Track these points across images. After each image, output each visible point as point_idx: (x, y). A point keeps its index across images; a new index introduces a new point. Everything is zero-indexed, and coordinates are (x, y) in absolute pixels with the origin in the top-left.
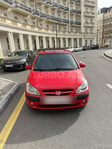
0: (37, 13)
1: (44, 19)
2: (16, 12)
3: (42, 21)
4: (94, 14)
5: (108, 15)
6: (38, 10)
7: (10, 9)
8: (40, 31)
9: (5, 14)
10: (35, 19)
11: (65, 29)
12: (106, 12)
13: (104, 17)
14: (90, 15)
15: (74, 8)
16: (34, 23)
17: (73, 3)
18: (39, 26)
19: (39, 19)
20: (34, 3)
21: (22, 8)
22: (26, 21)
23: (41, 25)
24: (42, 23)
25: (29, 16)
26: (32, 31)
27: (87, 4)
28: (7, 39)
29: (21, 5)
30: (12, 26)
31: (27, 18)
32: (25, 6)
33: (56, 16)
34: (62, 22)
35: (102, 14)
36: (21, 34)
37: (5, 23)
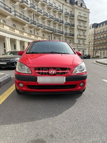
0: (35, 23)
1: (40, 29)
2: (15, 20)
3: (39, 30)
4: (86, 27)
5: (98, 29)
6: (35, 20)
7: (9, 17)
8: (36, 39)
9: (4, 21)
10: (32, 28)
11: (60, 39)
12: (97, 27)
13: (95, 32)
14: (82, 28)
15: (68, 21)
16: (31, 31)
17: (67, 17)
18: (36, 34)
19: (36, 29)
20: (32, 14)
21: (20, 17)
22: (23, 29)
23: (38, 34)
24: (38, 32)
25: (27, 25)
26: (28, 39)
27: (80, 18)
28: (4, 44)
29: (20, 14)
30: (10, 32)
31: (25, 27)
32: (23, 16)
33: (52, 27)
34: (57, 32)
35: (93, 29)
36: (18, 40)
37: (3, 28)
